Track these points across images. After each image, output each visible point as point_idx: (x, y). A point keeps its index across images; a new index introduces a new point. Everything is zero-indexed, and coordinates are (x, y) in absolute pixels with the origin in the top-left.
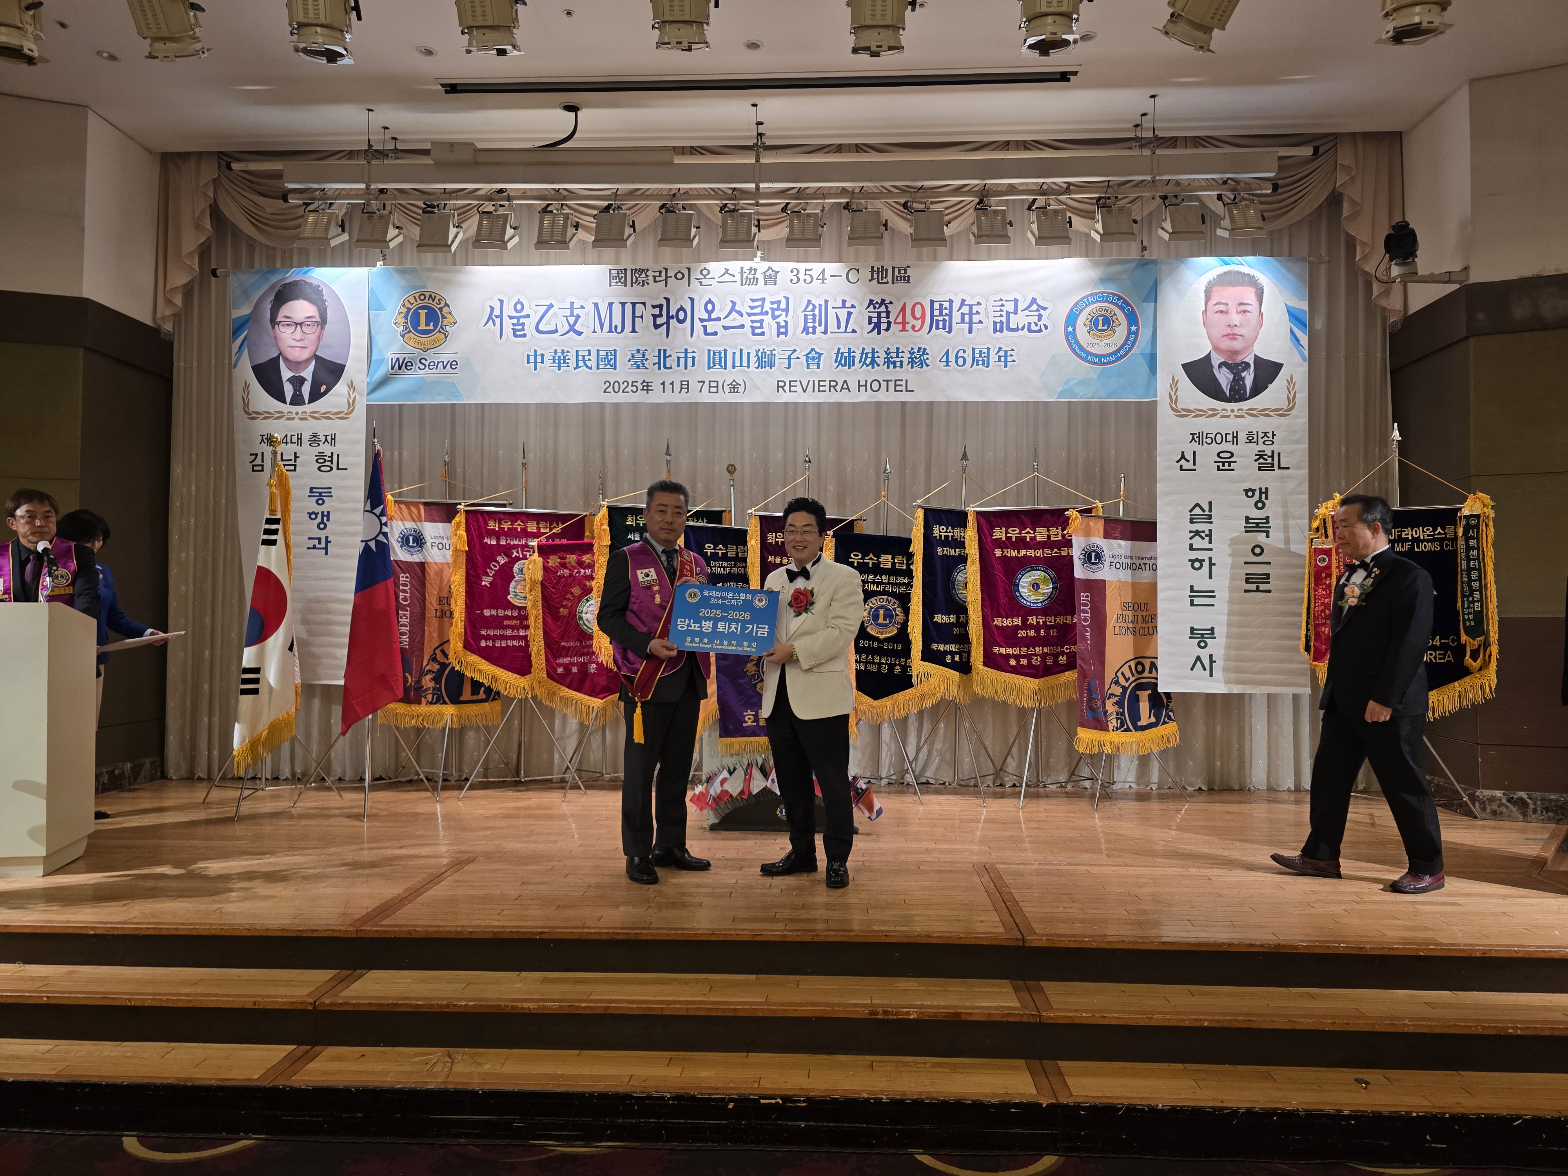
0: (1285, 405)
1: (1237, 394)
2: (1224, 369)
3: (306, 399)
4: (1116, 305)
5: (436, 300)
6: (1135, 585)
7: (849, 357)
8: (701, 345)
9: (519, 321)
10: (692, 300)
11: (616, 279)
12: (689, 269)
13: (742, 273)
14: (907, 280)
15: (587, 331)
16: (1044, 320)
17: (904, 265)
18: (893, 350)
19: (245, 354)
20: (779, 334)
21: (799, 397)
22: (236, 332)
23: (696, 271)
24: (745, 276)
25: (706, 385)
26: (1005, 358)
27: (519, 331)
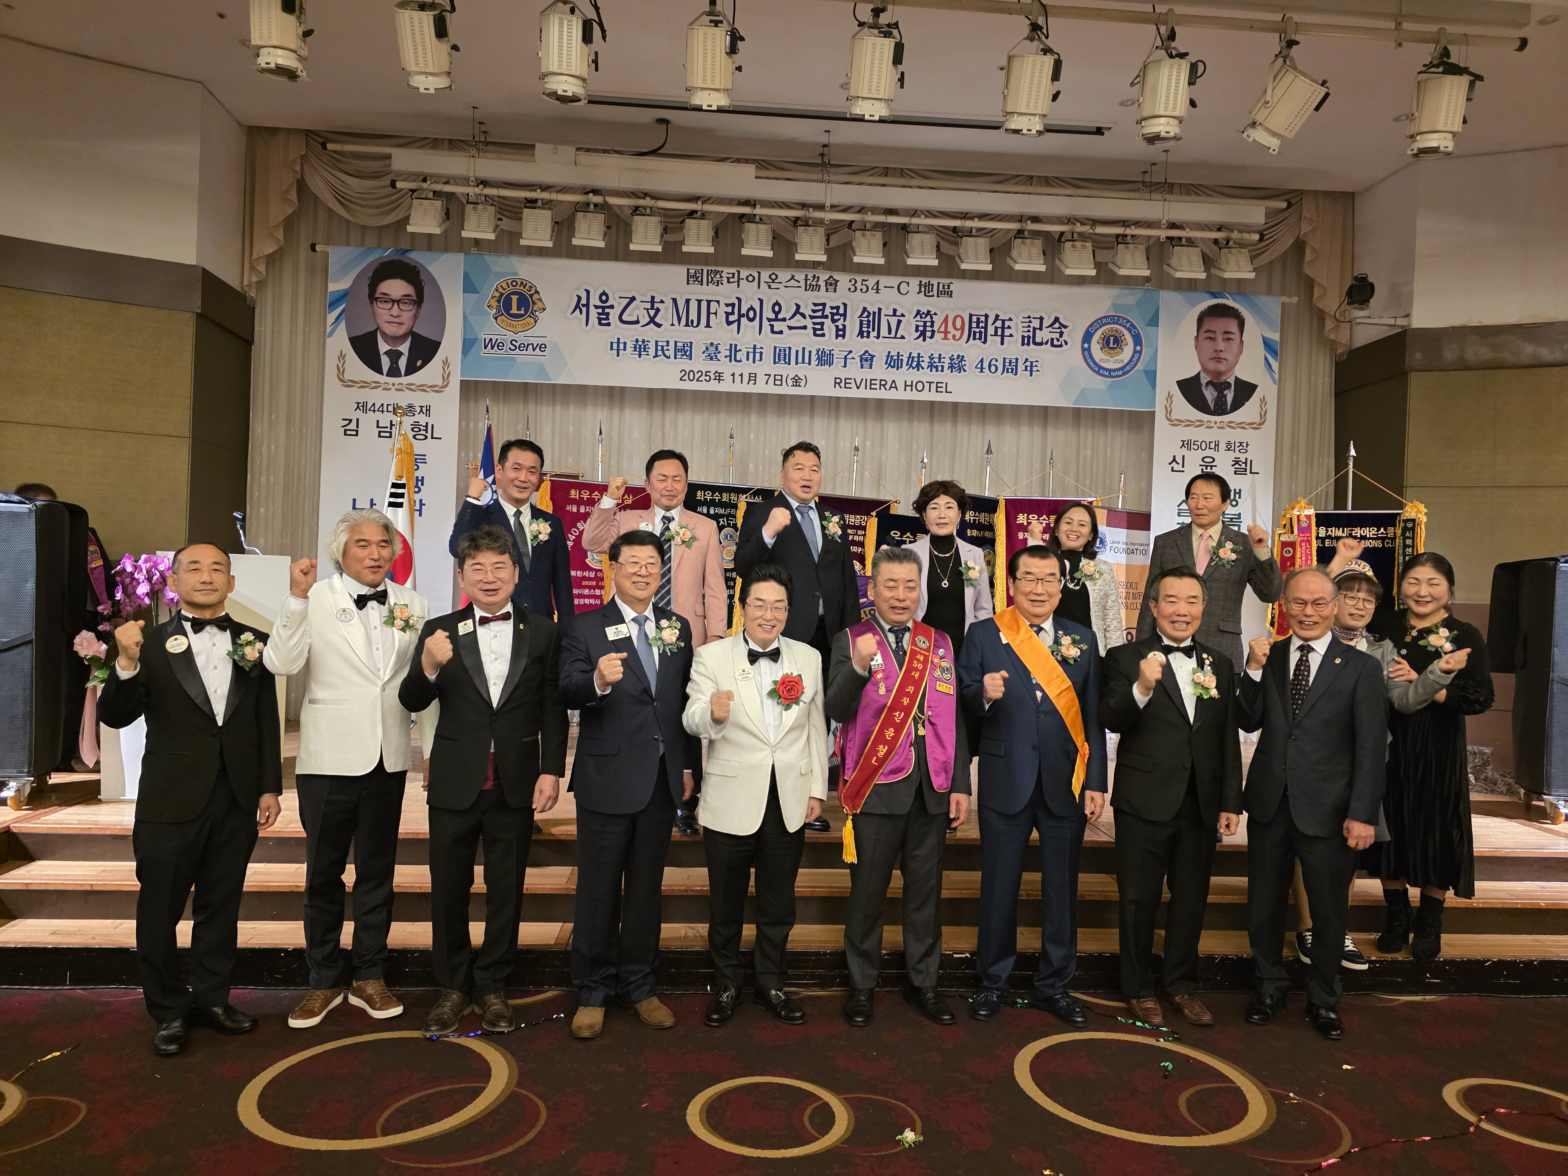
0: (1258, 420)
1: (1220, 409)
2: (1211, 387)
3: (403, 372)
4: (1125, 327)
5: (527, 287)
6: (1128, 567)
7: (898, 359)
8: (768, 342)
9: (603, 310)
10: (761, 301)
11: (693, 278)
12: (759, 273)
13: (806, 280)
14: (950, 294)
15: (666, 324)
16: (1065, 337)
17: (948, 281)
18: (936, 355)
19: (342, 326)
20: (837, 336)
21: (853, 393)
22: (333, 305)
23: (765, 275)
24: (809, 282)
25: (772, 378)
26: (1031, 368)
27: (604, 320)
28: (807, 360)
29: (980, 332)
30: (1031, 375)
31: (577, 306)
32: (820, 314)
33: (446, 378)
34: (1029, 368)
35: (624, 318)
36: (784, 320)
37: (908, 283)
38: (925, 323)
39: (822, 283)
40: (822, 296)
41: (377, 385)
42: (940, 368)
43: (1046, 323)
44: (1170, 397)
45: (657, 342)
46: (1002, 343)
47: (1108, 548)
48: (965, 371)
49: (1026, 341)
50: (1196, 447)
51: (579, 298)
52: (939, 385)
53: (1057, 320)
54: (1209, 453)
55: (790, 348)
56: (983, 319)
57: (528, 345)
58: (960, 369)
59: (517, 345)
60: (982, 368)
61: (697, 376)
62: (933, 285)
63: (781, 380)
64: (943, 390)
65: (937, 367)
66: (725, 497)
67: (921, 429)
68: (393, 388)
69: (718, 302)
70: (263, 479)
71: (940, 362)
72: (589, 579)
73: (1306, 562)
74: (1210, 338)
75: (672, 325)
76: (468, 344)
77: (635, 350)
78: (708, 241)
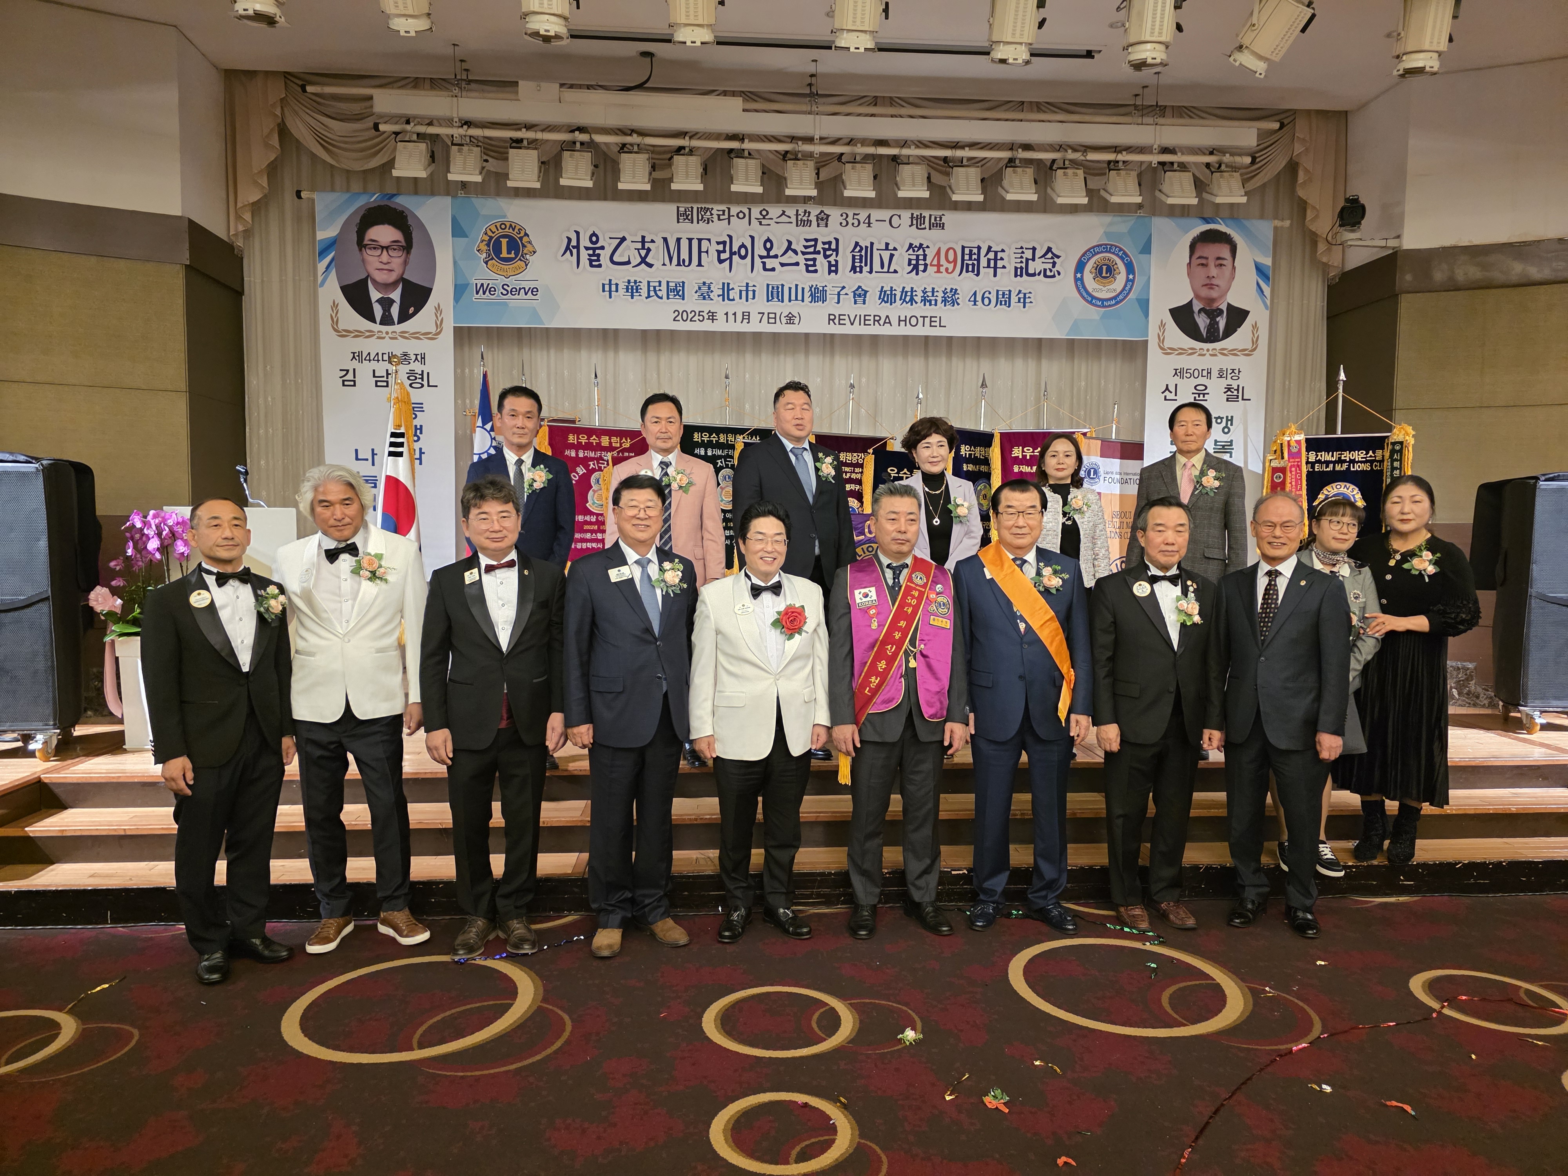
0: (1249, 346)
1: (1213, 336)
2: (1203, 314)
3: (396, 320)
4: (1117, 255)
5: (516, 230)
6: (1122, 496)
7: (891, 294)
8: (761, 280)
9: (594, 252)
10: (752, 238)
11: (684, 216)
12: (750, 209)
13: (797, 215)
14: (942, 226)
15: (657, 264)
16: (1057, 268)
17: (940, 213)
18: (929, 289)
19: (333, 274)
20: (830, 272)
21: (847, 329)
22: (323, 253)
23: (756, 212)
24: (800, 218)
25: (766, 316)
26: (1024, 300)
27: (594, 261)
28: (800, 297)
29: (973, 265)
30: (1024, 307)
31: (567, 248)
32: (812, 249)
33: (439, 325)
34: (1022, 300)
35: (615, 259)
36: (776, 256)
37: (899, 216)
38: (918, 256)
39: (813, 218)
40: (813, 231)
41: (370, 334)
42: (933, 302)
43: (1038, 255)
44: (1162, 325)
45: (649, 282)
46: (995, 275)
47: (1102, 478)
48: (958, 304)
49: (1020, 272)
50: (1188, 375)
51: (569, 240)
52: (933, 319)
53: (1049, 250)
54: (1201, 380)
55: (783, 286)
56: (975, 251)
57: (520, 289)
58: (953, 303)
59: (509, 289)
60: (975, 301)
61: (690, 316)
62: (924, 217)
63: (775, 318)
64: (937, 324)
65: (930, 301)
66: (722, 438)
67: (916, 363)
68: (387, 337)
69: (709, 240)
70: (261, 431)
71: (933, 296)
72: (591, 523)
73: (1296, 486)
74: (1203, 265)
75: (664, 264)
76: (460, 290)
77: (627, 291)
78: (697, 178)
